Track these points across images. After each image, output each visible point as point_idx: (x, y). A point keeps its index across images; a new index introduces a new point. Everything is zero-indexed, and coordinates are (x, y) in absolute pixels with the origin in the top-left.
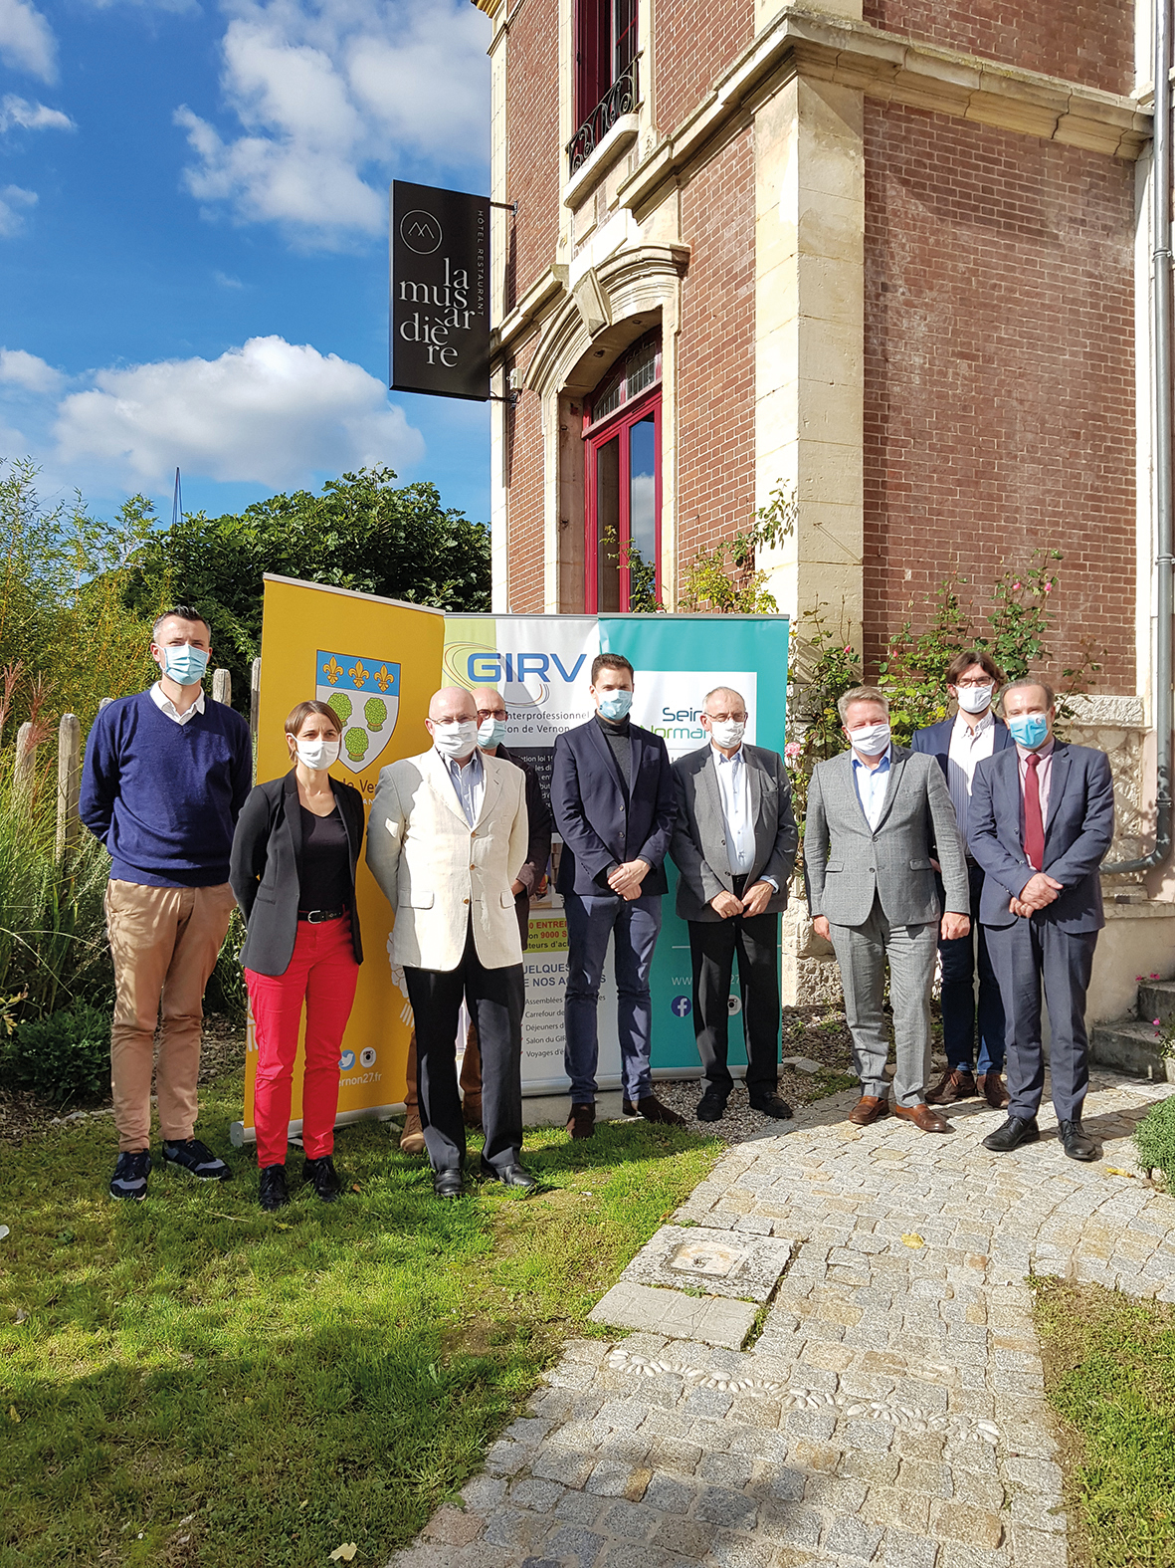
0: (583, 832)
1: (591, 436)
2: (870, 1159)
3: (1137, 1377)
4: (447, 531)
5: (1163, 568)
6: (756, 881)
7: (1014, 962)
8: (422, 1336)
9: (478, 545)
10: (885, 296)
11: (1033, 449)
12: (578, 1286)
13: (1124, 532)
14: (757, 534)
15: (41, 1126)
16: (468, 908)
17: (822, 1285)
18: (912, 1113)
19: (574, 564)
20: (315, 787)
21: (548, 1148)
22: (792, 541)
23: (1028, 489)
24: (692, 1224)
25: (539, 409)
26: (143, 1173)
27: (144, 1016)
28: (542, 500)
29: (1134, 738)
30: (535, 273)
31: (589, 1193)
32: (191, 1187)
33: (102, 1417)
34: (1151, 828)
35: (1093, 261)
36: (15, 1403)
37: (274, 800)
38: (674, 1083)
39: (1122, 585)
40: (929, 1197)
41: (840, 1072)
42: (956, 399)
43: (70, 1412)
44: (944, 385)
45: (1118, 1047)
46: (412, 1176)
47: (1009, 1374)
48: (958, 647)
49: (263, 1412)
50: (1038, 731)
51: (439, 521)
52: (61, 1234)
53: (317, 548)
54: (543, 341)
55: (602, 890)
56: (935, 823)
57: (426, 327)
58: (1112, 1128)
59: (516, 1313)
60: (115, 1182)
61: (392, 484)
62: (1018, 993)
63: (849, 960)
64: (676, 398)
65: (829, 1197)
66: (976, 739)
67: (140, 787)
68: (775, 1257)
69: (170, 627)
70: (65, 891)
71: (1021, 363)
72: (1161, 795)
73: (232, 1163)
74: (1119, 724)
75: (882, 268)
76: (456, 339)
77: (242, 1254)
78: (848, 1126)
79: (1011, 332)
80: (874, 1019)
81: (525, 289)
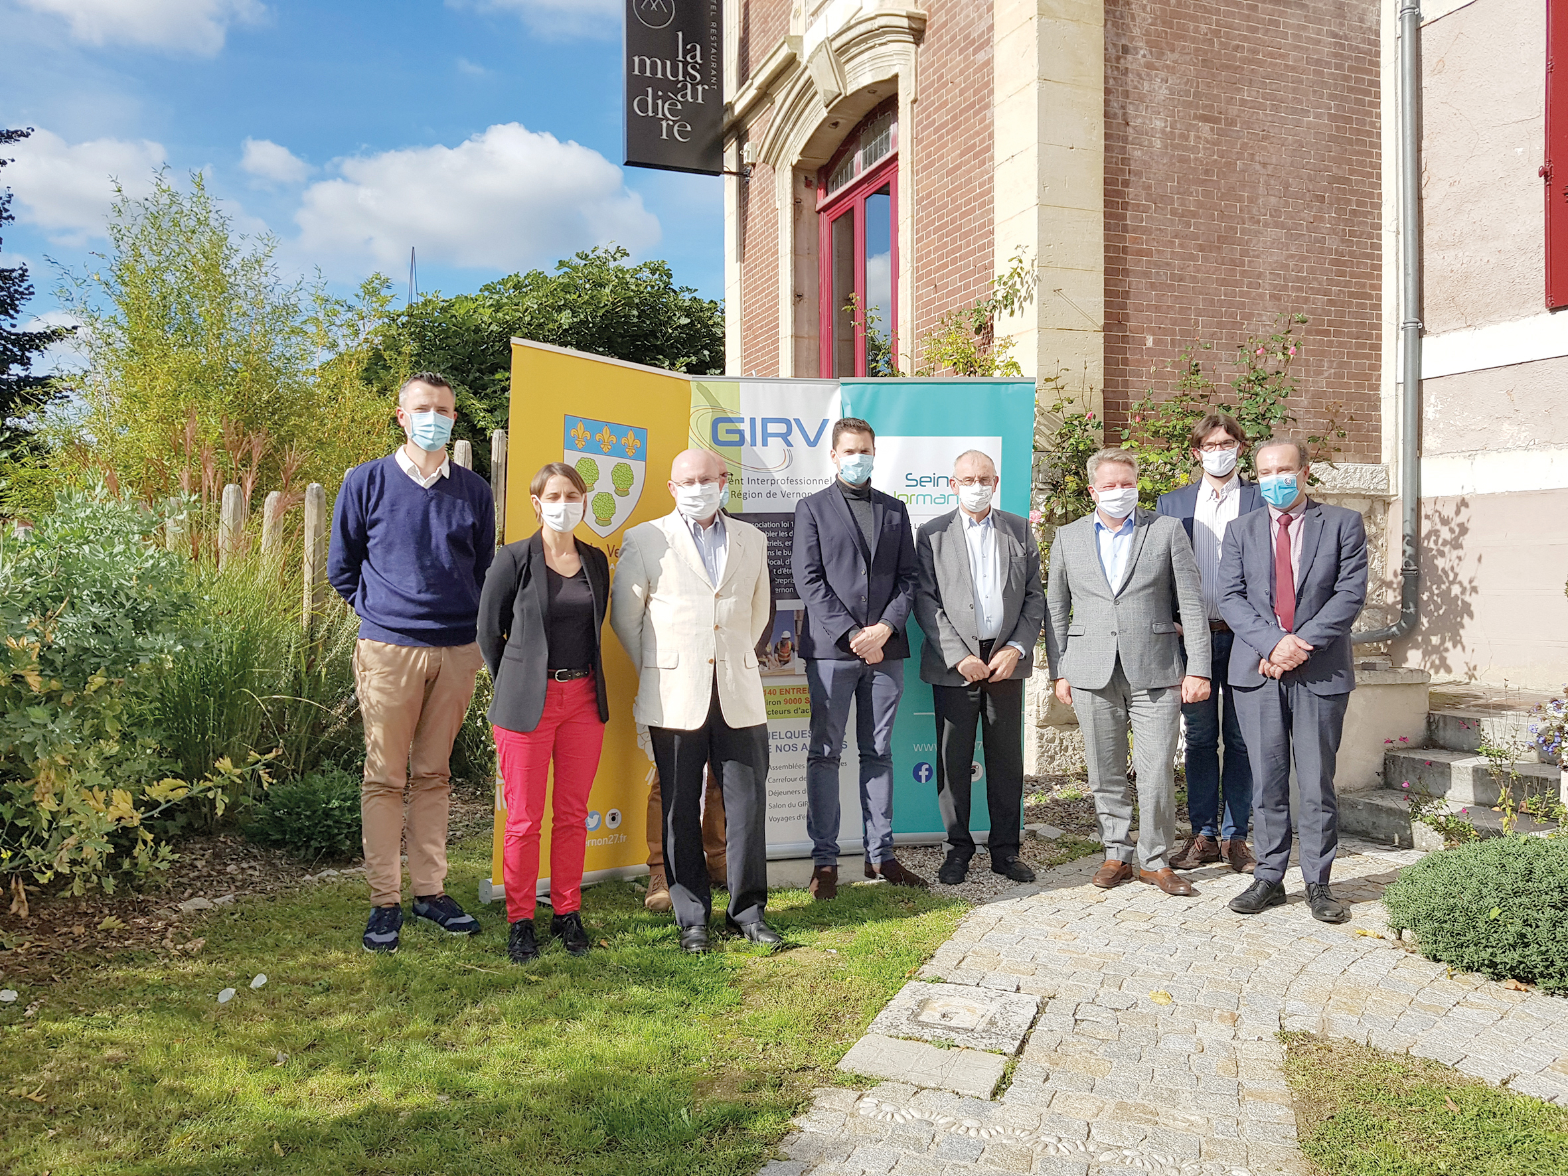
0: (825, 596)
1: (825, 209)
2: (1114, 921)
3: (1392, 1127)
4: (680, 308)
5: (1410, 333)
6: (1003, 645)
7: (1263, 724)
8: (673, 1083)
9: (710, 323)
10: (1125, 59)
11: (1276, 213)
12: (825, 1037)
13: (1370, 297)
14: (996, 302)
15: (293, 883)
16: (712, 668)
17: (1070, 1039)
18: (1156, 876)
19: (809, 338)
20: (560, 551)
21: (792, 908)
22: (1031, 309)
23: (1271, 254)
24: (937, 980)
25: (773, 182)
26: (394, 926)
27: (394, 773)
28: (777, 274)
29: (1378, 506)
30: (768, 46)
31: (834, 951)
32: (442, 941)
33: (363, 1154)
34: (1395, 597)
35: (1338, 21)
36: (278, 1139)
37: (521, 559)
38: (915, 848)
39: (1367, 351)
40: (1176, 956)
41: (1082, 838)
42: (1198, 163)
43: (332, 1148)
44: (1186, 149)
45: (1364, 814)
46: (658, 932)
47: (1262, 1124)
48: (1201, 414)
49: (519, 1151)
50: (1287, 491)
51: (672, 299)
52: (317, 983)
53: (551, 326)
54: (777, 114)
55: (845, 654)
56: (1178, 586)
57: (660, 102)
58: (1360, 892)
59: (765, 1063)
60: (368, 935)
61: (626, 263)
62: (1266, 756)
63: (1091, 723)
64: (912, 167)
65: (1075, 955)
66: (1221, 502)
67: (389, 548)
68: (1022, 1012)
69: (414, 393)
70: (313, 657)
71: (1264, 125)
72: (1407, 564)
73: (481, 919)
74: (1363, 492)
75: (1123, 30)
76: (690, 114)
77: (494, 1004)
78: (1091, 890)
79: (1254, 93)
80: (1118, 783)
81: (758, 61)
